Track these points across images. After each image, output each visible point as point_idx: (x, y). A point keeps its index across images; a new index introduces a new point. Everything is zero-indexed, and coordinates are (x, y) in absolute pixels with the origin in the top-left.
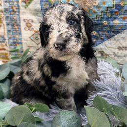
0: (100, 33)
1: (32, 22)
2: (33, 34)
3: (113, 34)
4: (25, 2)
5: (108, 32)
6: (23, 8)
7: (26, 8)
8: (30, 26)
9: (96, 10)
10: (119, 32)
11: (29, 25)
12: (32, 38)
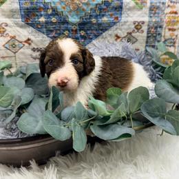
0: (88, 32)
1: (7, 26)
3: (101, 32)
5: (96, 30)
8: (4, 32)
9: (85, 7)
10: (106, 30)
11: (2, 30)
12: (7, 46)
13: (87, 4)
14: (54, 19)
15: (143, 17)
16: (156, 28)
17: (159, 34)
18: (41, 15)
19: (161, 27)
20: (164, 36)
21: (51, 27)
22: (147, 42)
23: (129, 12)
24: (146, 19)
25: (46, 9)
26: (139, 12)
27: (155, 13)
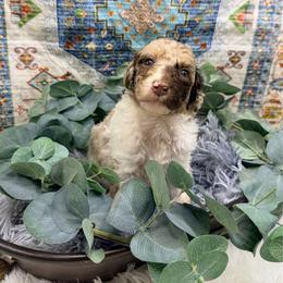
1: (35, 52)
2: (37, 76)
4: (20, 16)
6: (16, 26)
7: (20, 26)
8: (31, 61)
9: (158, 29)
11: (27, 58)
12: (33, 82)
13: (163, 24)
14: (109, 46)
15: (244, 44)
16: (262, 62)
17: (266, 71)
18: (91, 40)
19: (269, 61)
20: (273, 75)
21: (104, 57)
22: (246, 82)
23: (223, 37)
24: (248, 48)
25: (98, 30)
26: (240, 38)
27: (263, 40)
